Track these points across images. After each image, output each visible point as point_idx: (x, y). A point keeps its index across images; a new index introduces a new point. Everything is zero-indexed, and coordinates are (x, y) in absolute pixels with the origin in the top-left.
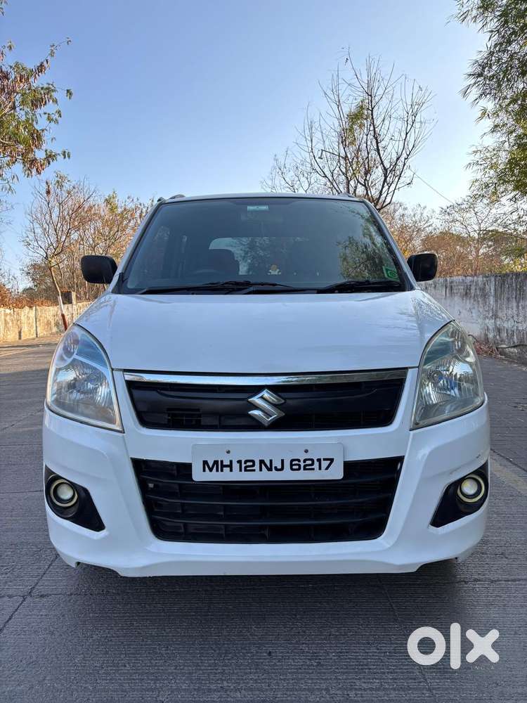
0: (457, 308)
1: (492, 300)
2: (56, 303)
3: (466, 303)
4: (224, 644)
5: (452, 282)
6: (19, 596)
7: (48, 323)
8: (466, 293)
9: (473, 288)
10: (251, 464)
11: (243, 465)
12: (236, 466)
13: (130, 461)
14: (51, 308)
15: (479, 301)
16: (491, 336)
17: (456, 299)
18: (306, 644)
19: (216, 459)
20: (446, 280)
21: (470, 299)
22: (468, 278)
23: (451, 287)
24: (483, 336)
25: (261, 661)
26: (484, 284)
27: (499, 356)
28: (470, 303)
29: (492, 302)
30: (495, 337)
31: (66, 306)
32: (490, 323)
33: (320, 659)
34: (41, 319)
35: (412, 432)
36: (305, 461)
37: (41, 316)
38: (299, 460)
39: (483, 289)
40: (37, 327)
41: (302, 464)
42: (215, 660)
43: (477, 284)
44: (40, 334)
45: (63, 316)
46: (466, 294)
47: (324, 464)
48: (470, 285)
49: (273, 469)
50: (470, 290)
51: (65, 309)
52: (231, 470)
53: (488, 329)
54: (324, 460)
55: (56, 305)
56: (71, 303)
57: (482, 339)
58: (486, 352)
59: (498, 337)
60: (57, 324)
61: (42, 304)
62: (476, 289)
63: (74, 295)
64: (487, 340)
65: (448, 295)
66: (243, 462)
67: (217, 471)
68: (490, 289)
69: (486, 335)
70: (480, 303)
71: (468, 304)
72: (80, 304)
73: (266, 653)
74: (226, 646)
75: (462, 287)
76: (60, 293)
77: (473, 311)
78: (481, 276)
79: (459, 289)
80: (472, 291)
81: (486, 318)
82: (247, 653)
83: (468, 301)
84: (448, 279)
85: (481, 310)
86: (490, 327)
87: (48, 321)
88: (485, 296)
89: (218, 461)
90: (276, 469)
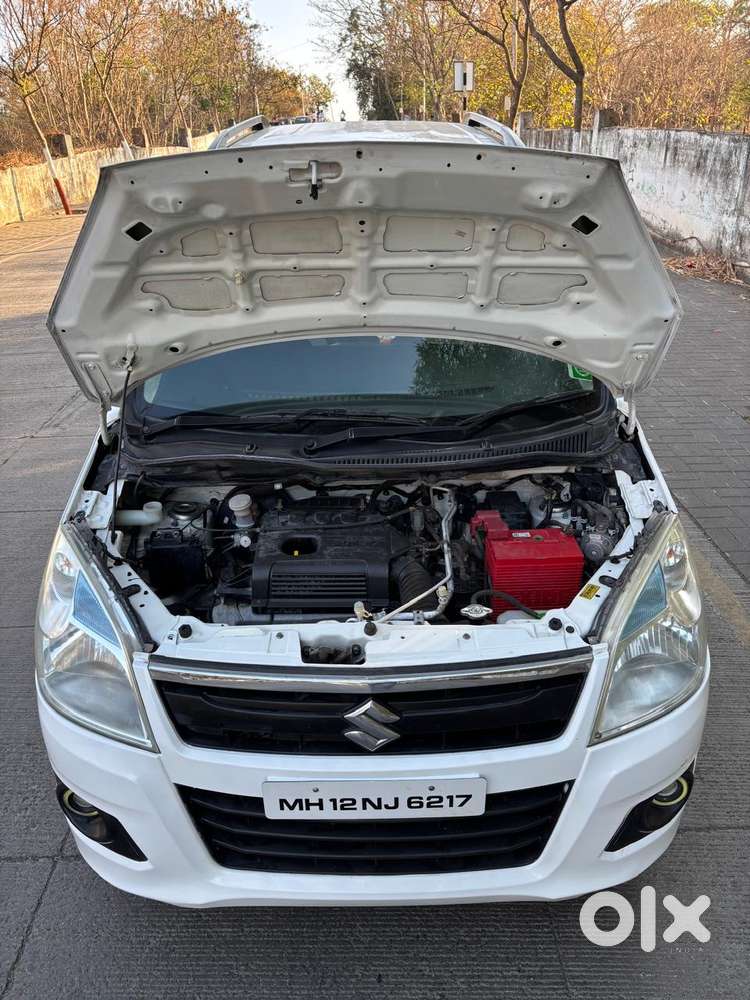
0: (680, 188)
1: (738, 183)
2: (40, 156)
3: (696, 182)
4: (320, 959)
5: (677, 141)
6: (48, 857)
7: (36, 194)
8: (698, 165)
9: (711, 157)
10: (350, 802)
11: (339, 804)
12: (328, 805)
13: (174, 788)
14: (36, 167)
15: (716, 183)
16: (727, 244)
17: (682, 172)
18: (426, 959)
19: (300, 798)
20: (669, 137)
21: (702, 178)
22: (706, 137)
23: (676, 149)
24: (714, 241)
25: (369, 991)
26: (730, 154)
27: (735, 280)
28: (702, 183)
29: (737, 188)
30: (733, 246)
31: (59, 160)
32: (730, 222)
33: (444, 989)
34: (23, 187)
35: (590, 750)
36: (429, 798)
37: (22, 184)
38: (421, 798)
39: (726, 162)
40: (18, 201)
41: (425, 802)
42: (308, 990)
43: (718, 152)
44: (26, 215)
45: (57, 182)
46: (698, 167)
47: (457, 801)
48: (707, 151)
49: (383, 807)
50: (705, 161)
51: (59, 168)
52: (321, 808)
53: (724, 232)
54: (457, 796)
55: (44, 161)
56: (65, 154)
57: (714, 247)
58: (715, 273)
59: (738, 248)
60: (49, 194)
61: (20, 160)
62: (715, 159)
63: (68, 141)
64: (720, 249)
65: (668, 164)
66: (338, 801)
67: (301, 808)
68: (738, 163)
69: (720, 241)
70: (719, 186)
71: (700, 183)
72: (81, 156)
73: (375, 976)
74: (323, 963)
75: (693, 153)
76: (46, 143)
77: (706, 197)
78: (727, 138)
79: (687, 155)
80: (709, 163)
81: (724, 212)
82: (351, 977)
83: (699, 179)
84: (673, 133)
85: (718, 197)
86: (729, 230)
87: (34, 190)
88: (727, 175)
89: (301, 800)
90: (387, 807)
